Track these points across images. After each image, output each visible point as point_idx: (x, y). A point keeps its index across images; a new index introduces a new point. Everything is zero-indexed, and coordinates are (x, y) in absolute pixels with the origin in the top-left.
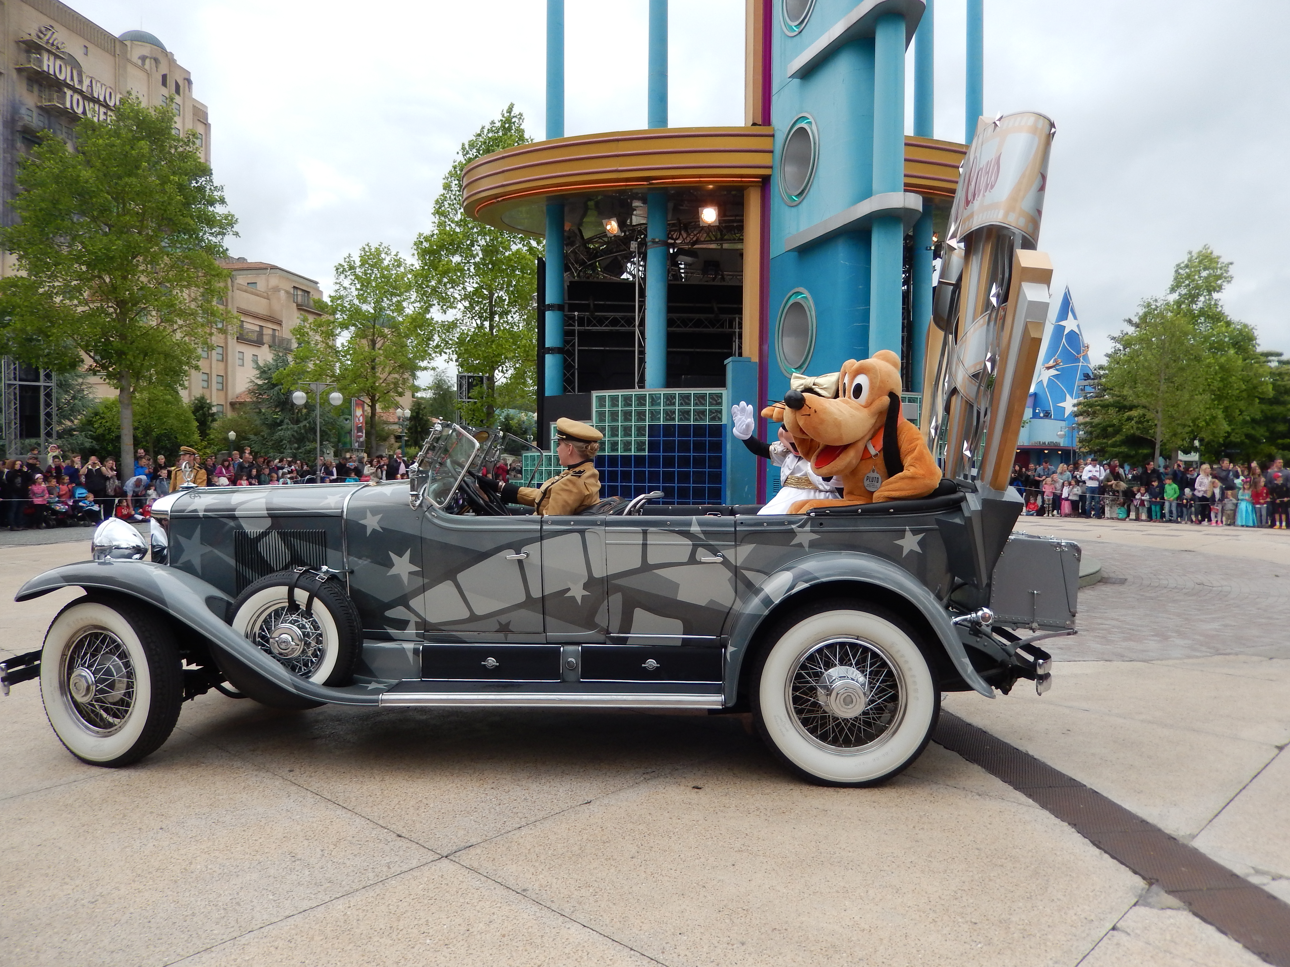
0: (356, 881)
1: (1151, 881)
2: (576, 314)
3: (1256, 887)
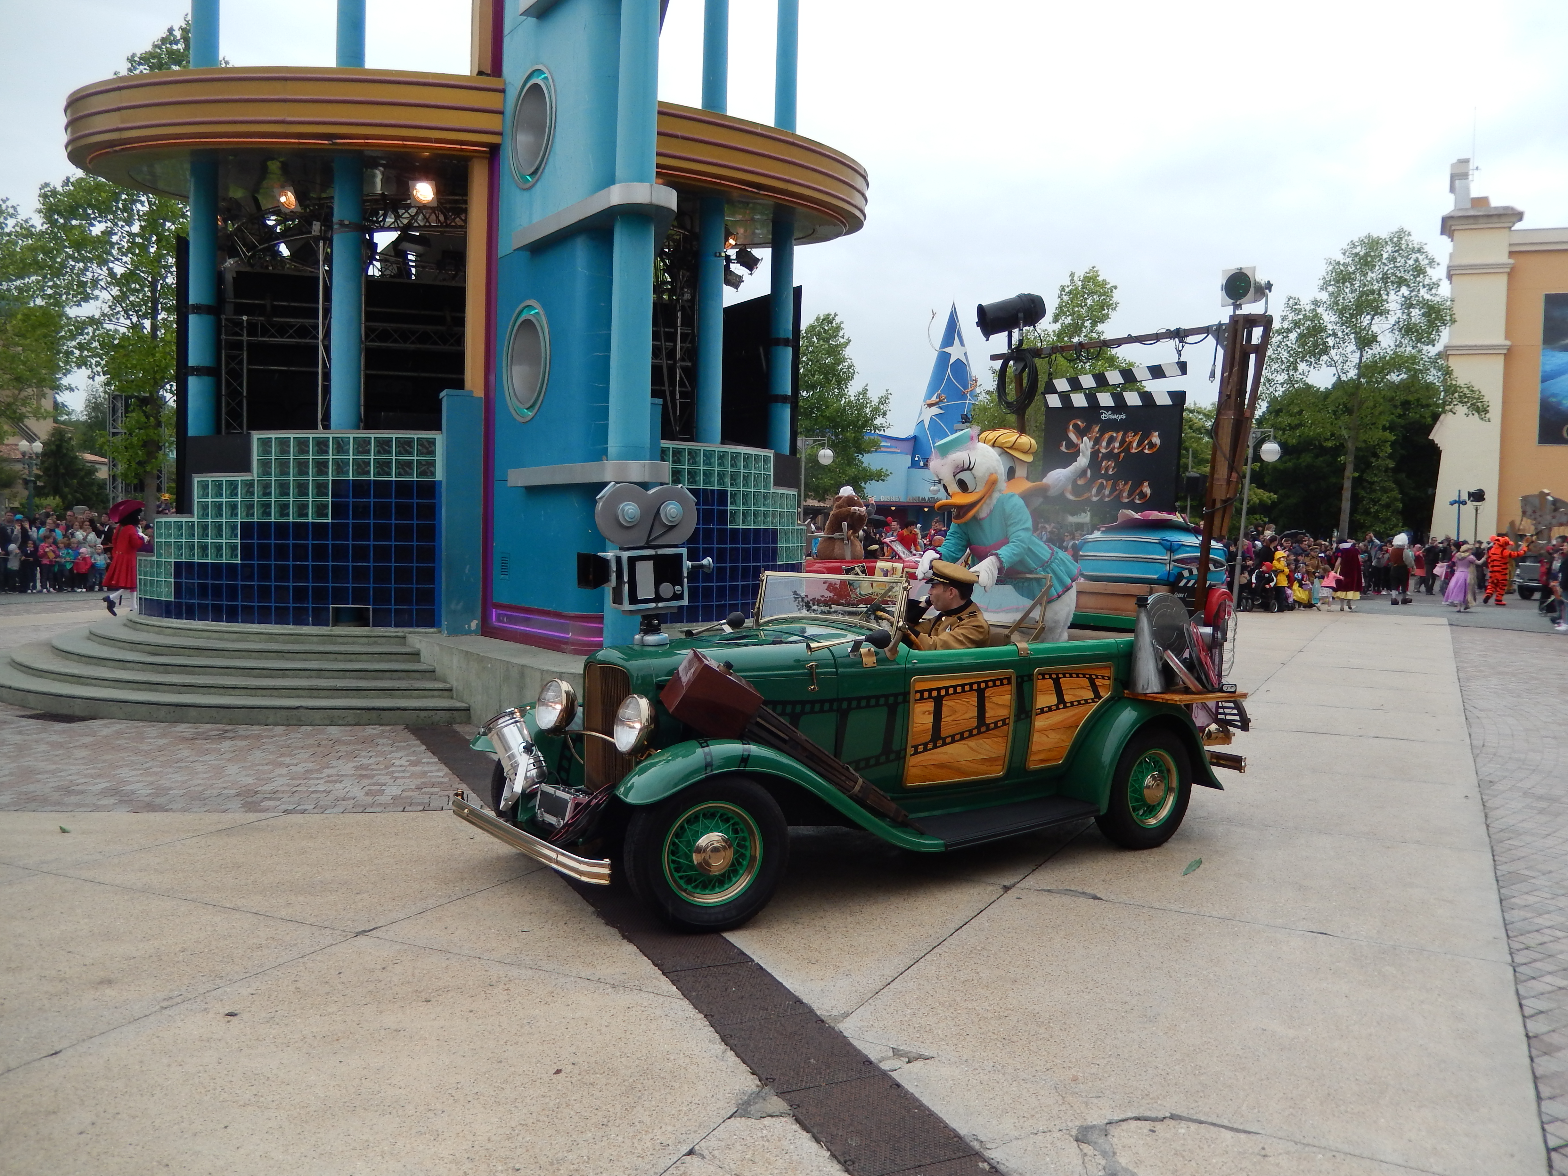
1: (765, 1081)
2: (245, 318)
3: (884, 1075)
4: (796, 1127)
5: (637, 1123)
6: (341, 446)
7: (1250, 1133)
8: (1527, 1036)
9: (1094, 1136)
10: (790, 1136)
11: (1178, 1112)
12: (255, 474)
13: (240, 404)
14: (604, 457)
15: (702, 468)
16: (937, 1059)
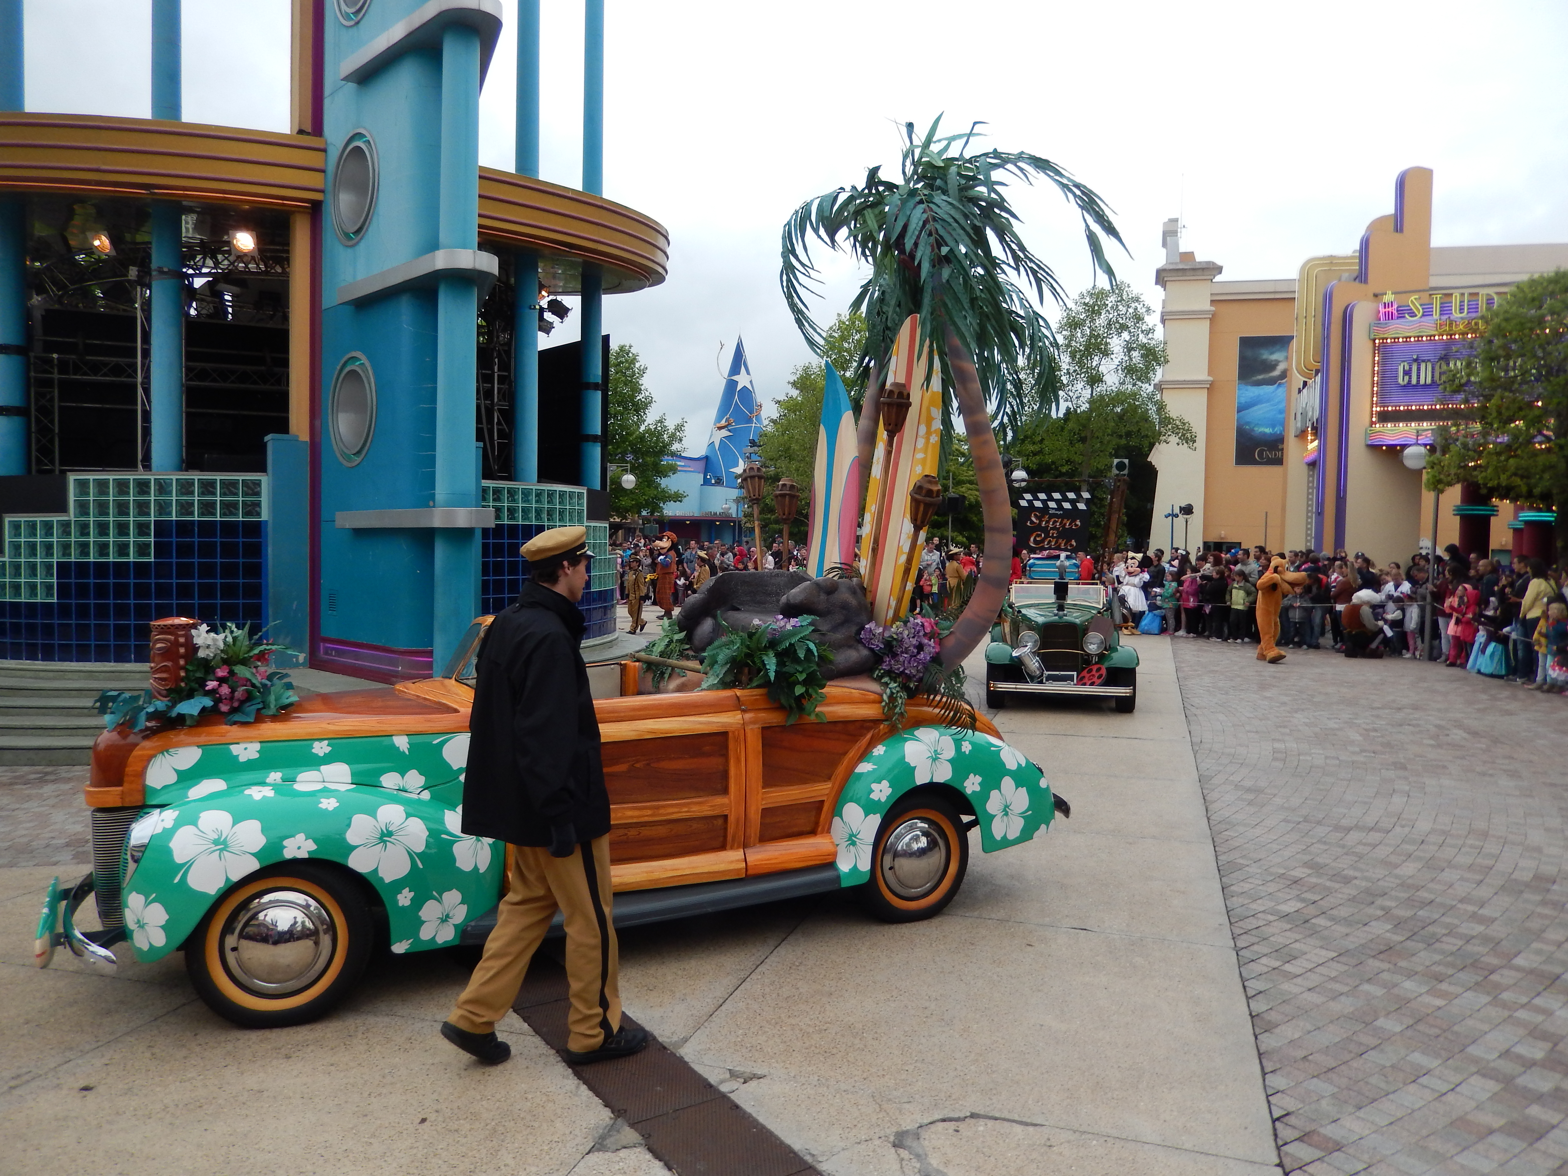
1: (618, 1113)
2: (55, 356)
3: (724, 1097)
4: (649, 1156)
5: (502, 1167)
6: (163, 487)
7: (1035, 1125)
8: (1251, 1014)
9: (909, 1142)
10: (644, 1166)
11: (976, 1110)
12: (72, 515)
13: (52, 441)
14: (431, 504)
15: (520, 505)
16: (769, 1078)
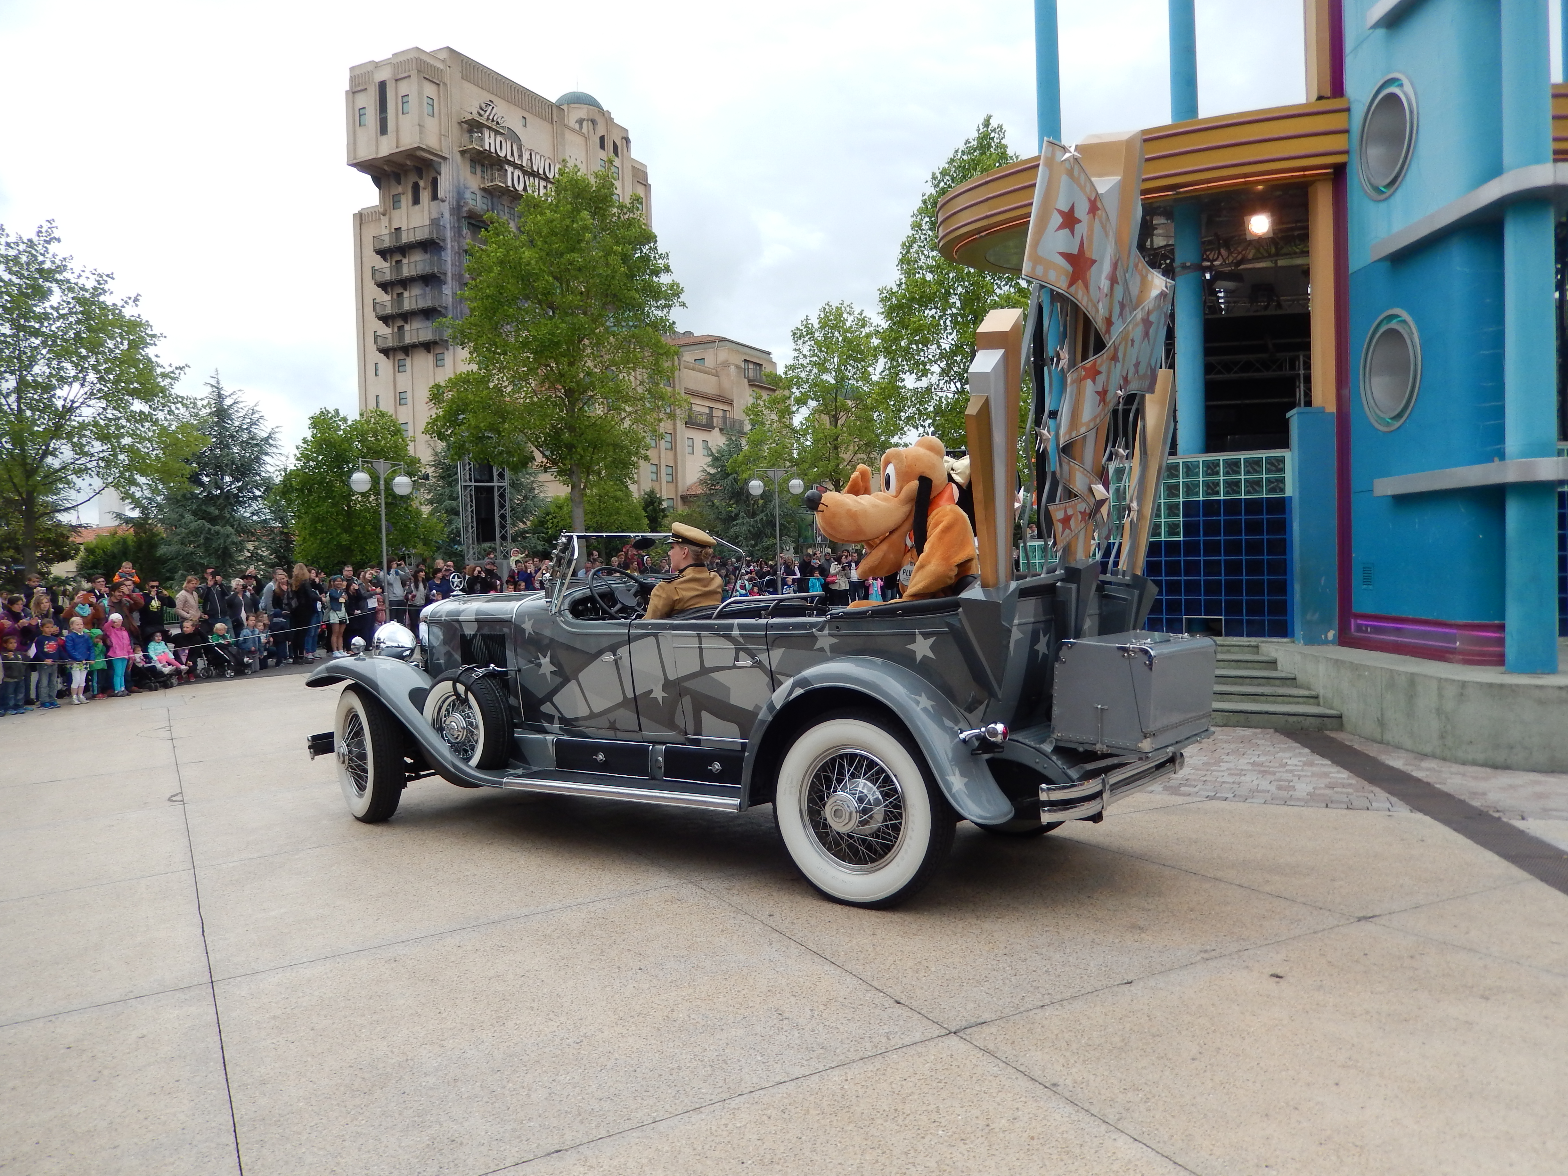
0: (852, 1050)
6: (1190, 469)
14: (1500, 458)
